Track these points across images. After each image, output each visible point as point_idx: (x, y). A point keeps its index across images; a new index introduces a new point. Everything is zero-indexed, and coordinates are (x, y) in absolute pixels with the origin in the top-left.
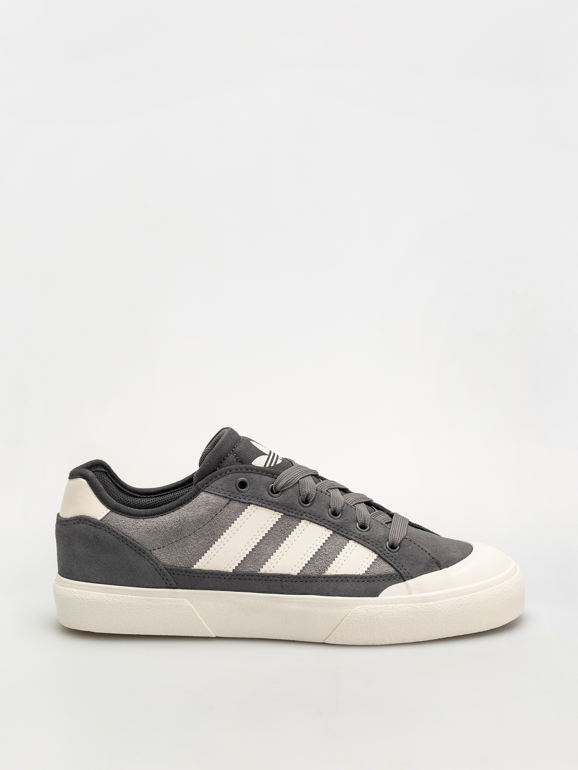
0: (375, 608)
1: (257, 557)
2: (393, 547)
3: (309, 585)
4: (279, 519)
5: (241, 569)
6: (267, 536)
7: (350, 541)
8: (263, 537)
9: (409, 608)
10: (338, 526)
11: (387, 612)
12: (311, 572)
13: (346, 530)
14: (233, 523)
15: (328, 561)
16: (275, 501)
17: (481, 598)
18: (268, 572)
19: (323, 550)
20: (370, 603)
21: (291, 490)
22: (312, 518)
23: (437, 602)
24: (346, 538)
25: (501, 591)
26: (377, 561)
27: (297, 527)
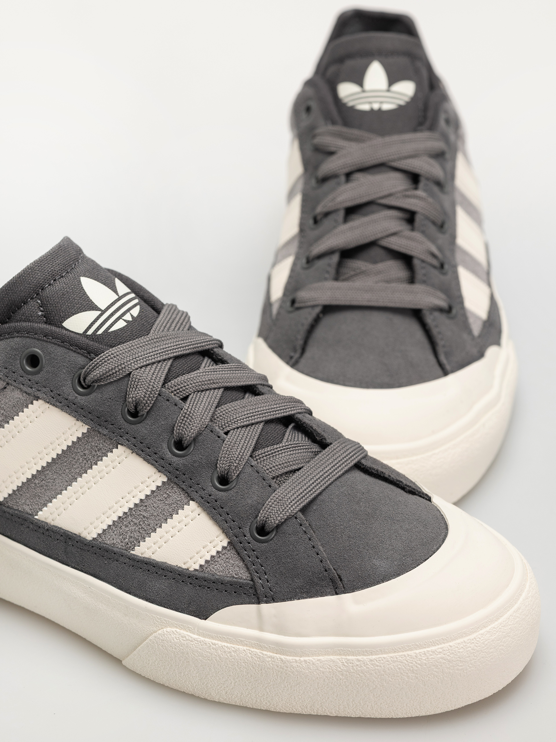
0: (192, 641)
1: (38, 490)
2: (262, 530)
3: (106, 564)
4: (83, 433)
5: (11, 504)
6: (60, 459)
7: (191, 502)
8: (53, 459)
9: (250, 656)
10: (177, 470)
11: (212, 654)
12: (112, 542)
13: (191, 479)
14: (8, 422)
15: (146, 530)
16: (79, 403)
17: (393, 667)
18: (50, 521)
19: (142, 508)
20: (188, 627)
21: (111, 388)
22: (135, 446)
23: (302, 659)
24: (186, 495)
25: (441, 658)
26: (227, 551)
27: (109, 454)
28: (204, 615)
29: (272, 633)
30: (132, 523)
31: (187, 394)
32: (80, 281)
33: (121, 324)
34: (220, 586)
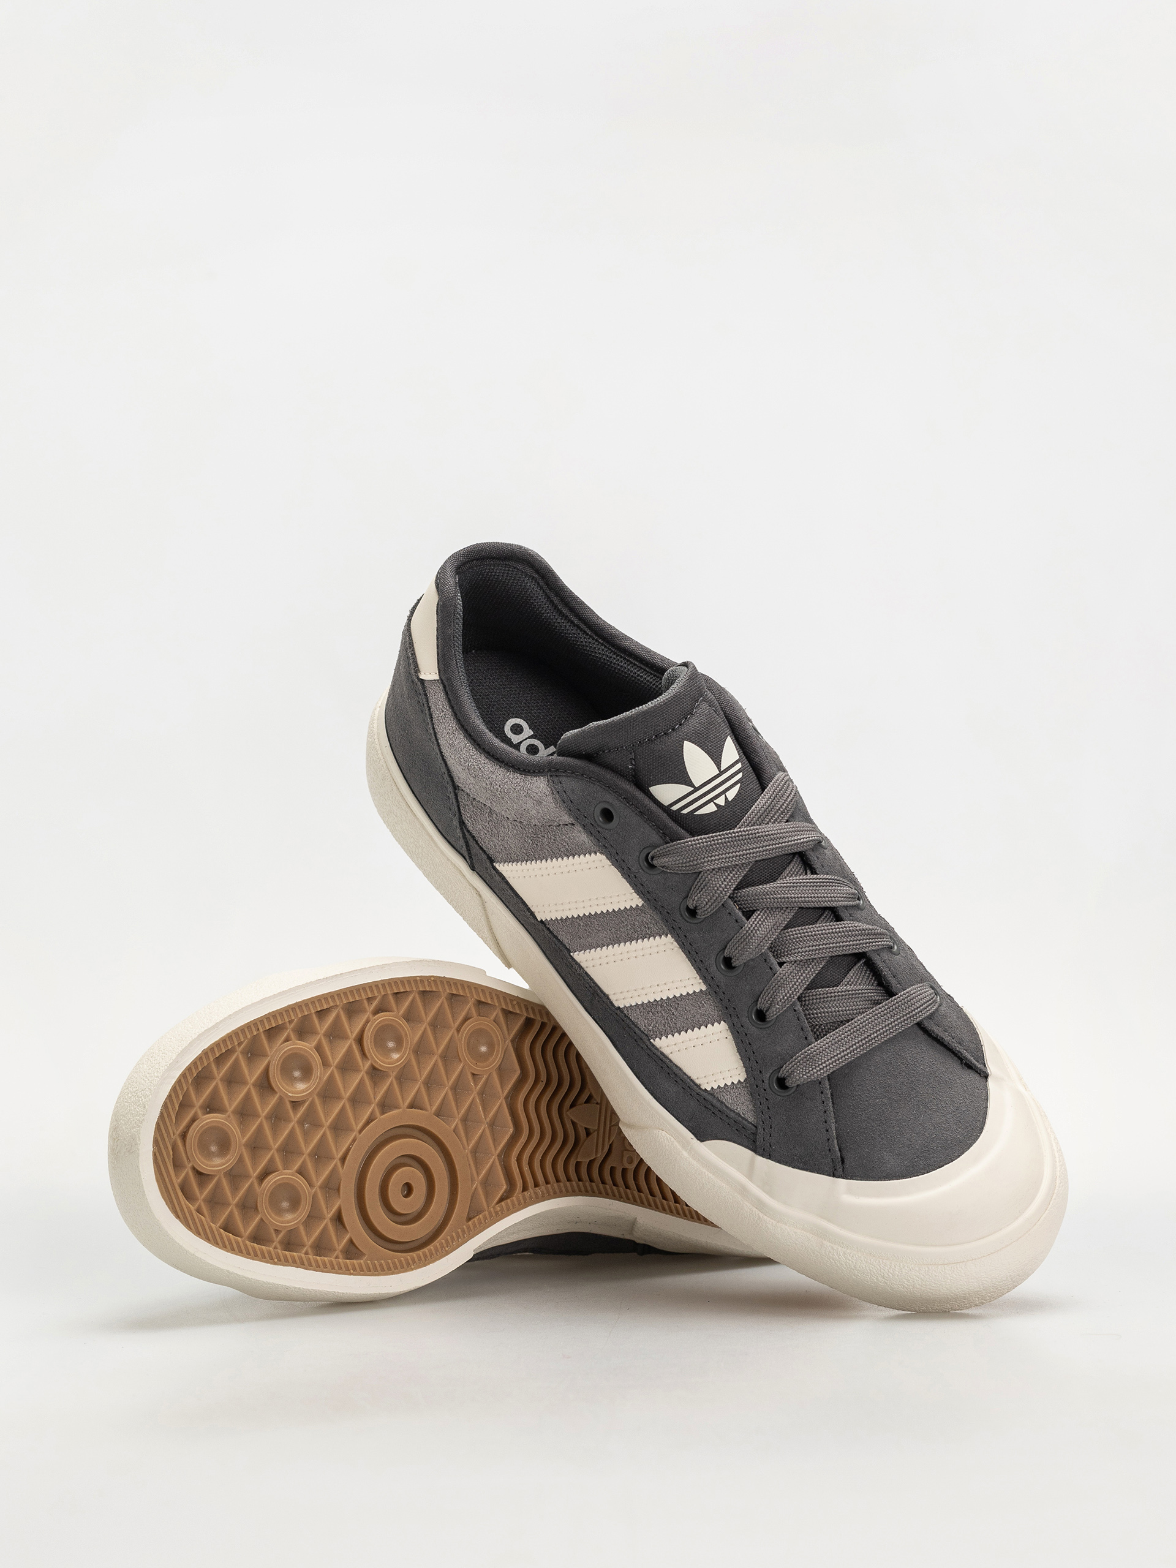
1: (580, 931)
2: (782, 1082)
3: (624, 1036)
4: (637, 906)
6: (608, 915)
7: (723, 1022)
8: (602, 912)
10: (718, 985)
12: (637, 1021)
13: (729, 1001)
14: (568, 857)
15: (671, 1028)
18: (584, 966)
20: (683, 1141)
22: (684, 945)
24: (720, 1013)
26: (741, 1087)
27: (657, 938)
28: (702, 1136)
29: (758, 1186)
30: (660, 1014)
31: (755, 909)
32: (683, 746)
33: (711, 808)
34: (724, 1118)
